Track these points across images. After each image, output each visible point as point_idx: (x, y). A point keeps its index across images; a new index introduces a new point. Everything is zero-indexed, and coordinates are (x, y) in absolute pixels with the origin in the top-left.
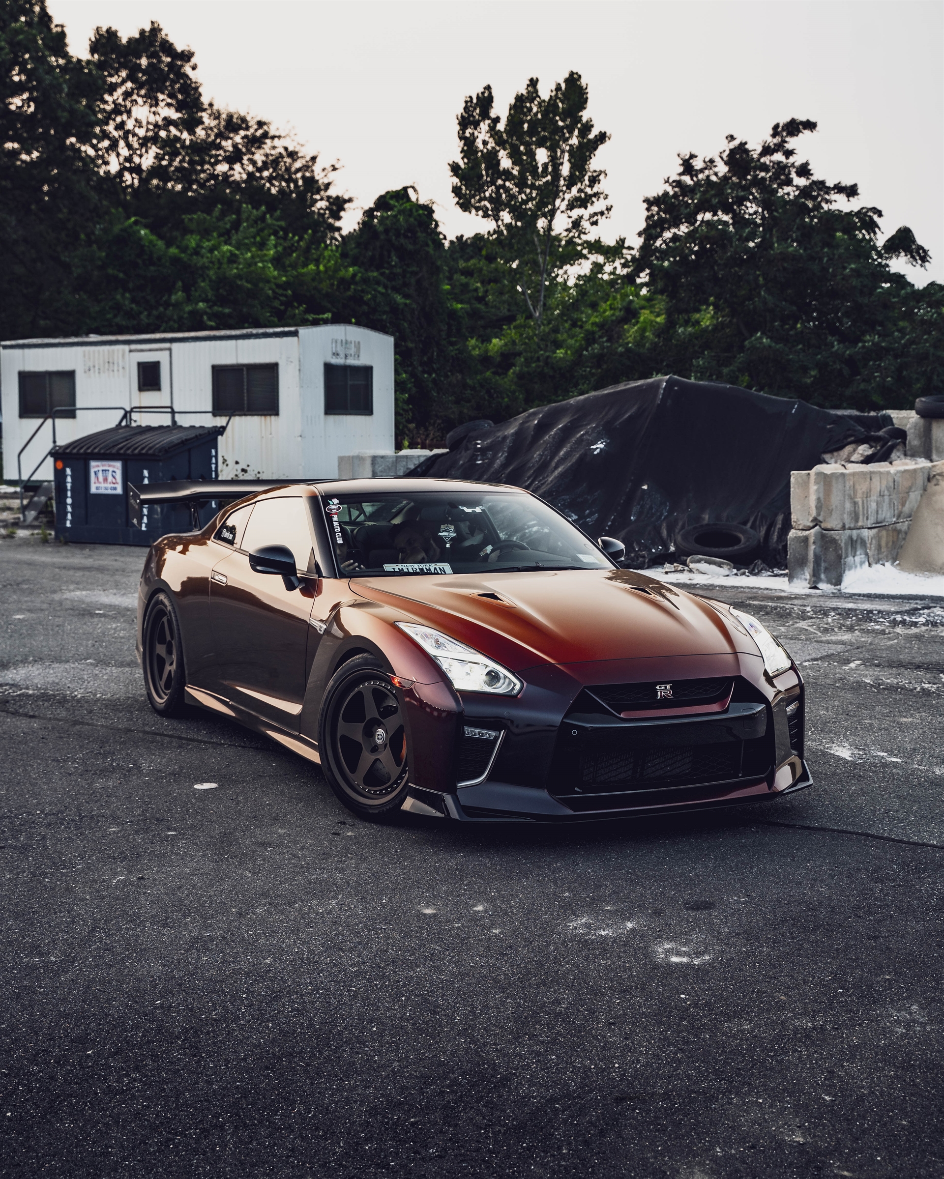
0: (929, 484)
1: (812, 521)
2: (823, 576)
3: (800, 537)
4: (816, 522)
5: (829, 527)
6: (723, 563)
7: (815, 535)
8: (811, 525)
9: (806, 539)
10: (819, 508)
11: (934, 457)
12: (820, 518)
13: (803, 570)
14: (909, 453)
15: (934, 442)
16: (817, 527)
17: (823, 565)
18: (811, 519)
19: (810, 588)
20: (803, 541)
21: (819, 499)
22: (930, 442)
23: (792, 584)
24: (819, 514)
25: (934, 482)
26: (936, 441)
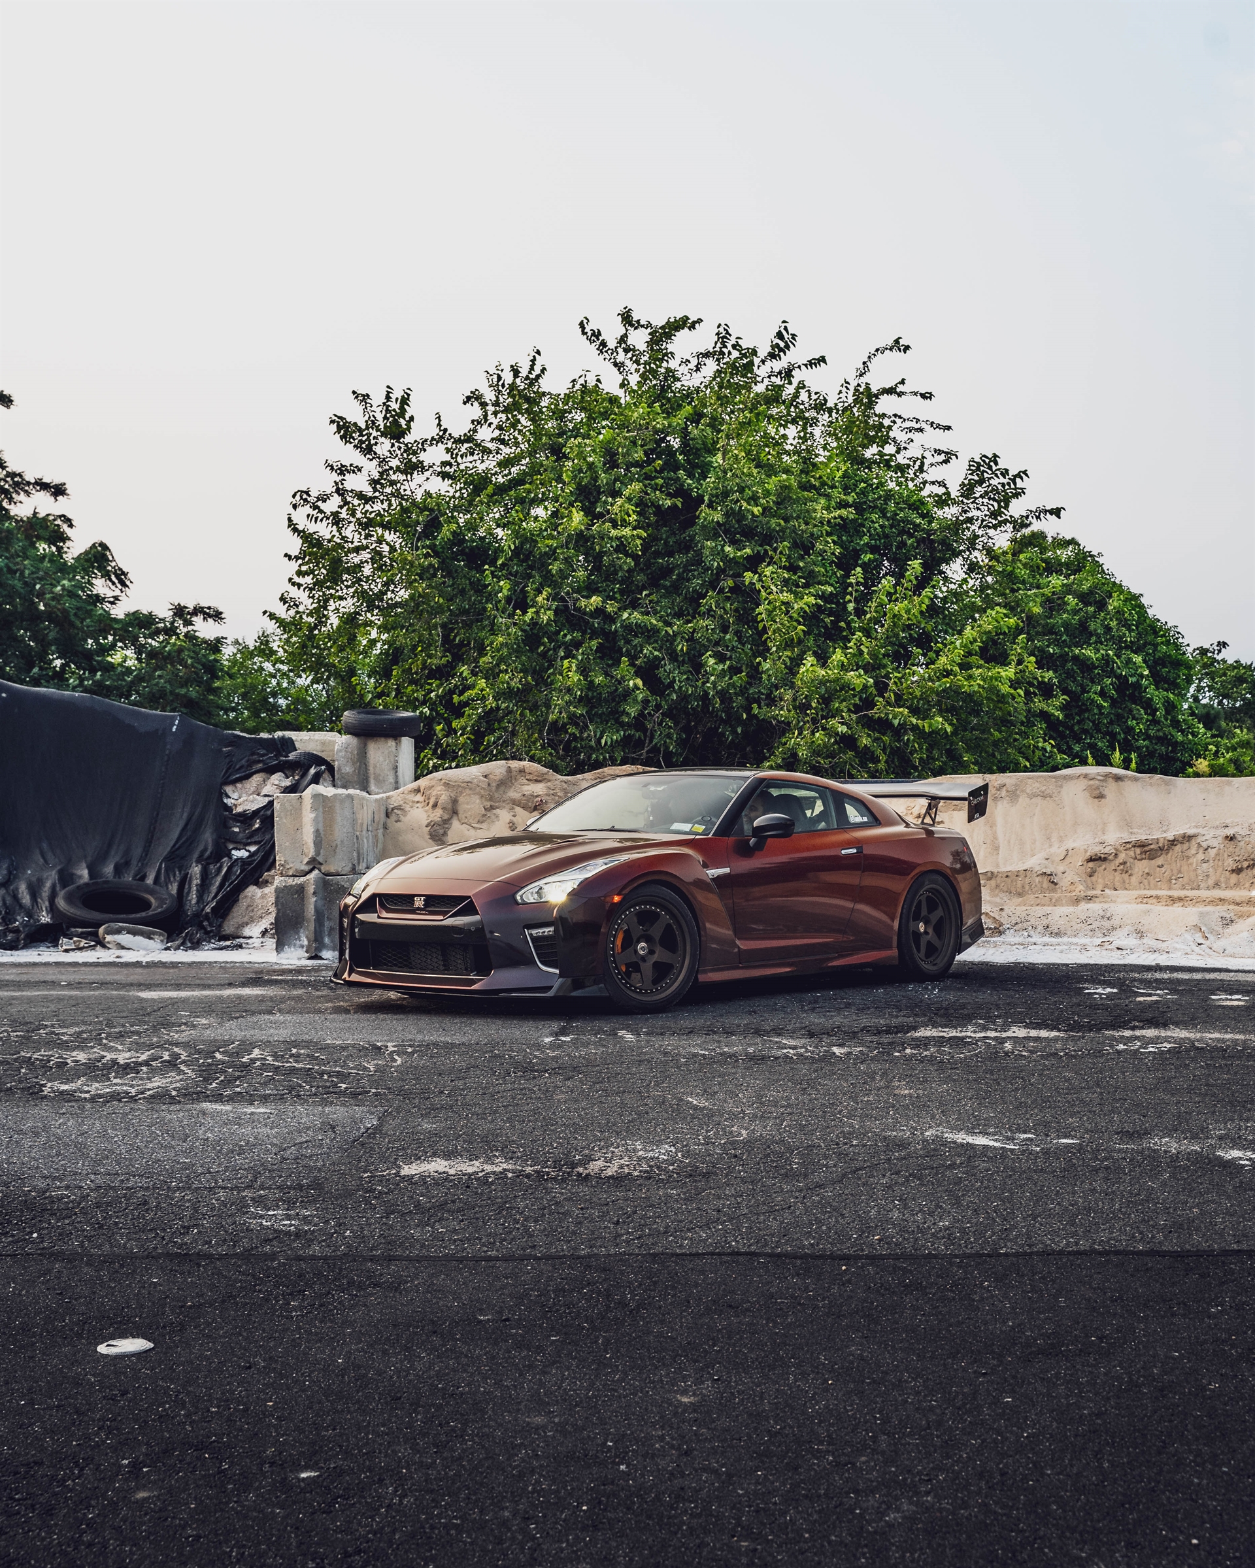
0: (389, 821)
1: (308, 863)
2: (327, 940)
3: (291, 886)
4: (314, 864)
5: (332, 870)
6: (154, 933)
7: (316, 881)
8: (307, 868)
9: (301, 889)
10: (318, 843)
11: (373, 787)
12: (320, 859)
13: (298, 933)
14: (339, 783)
15: (371, 769)
16: (316, 872)
17: (327, 924)
18: (306, 860)
19: (310, 958)
20: (297, 892)
21: (317, 832)
22: (366, 769)
23: (282, 955)
24: (318, 853)
25: (393, 818)
26: (375, 767)
